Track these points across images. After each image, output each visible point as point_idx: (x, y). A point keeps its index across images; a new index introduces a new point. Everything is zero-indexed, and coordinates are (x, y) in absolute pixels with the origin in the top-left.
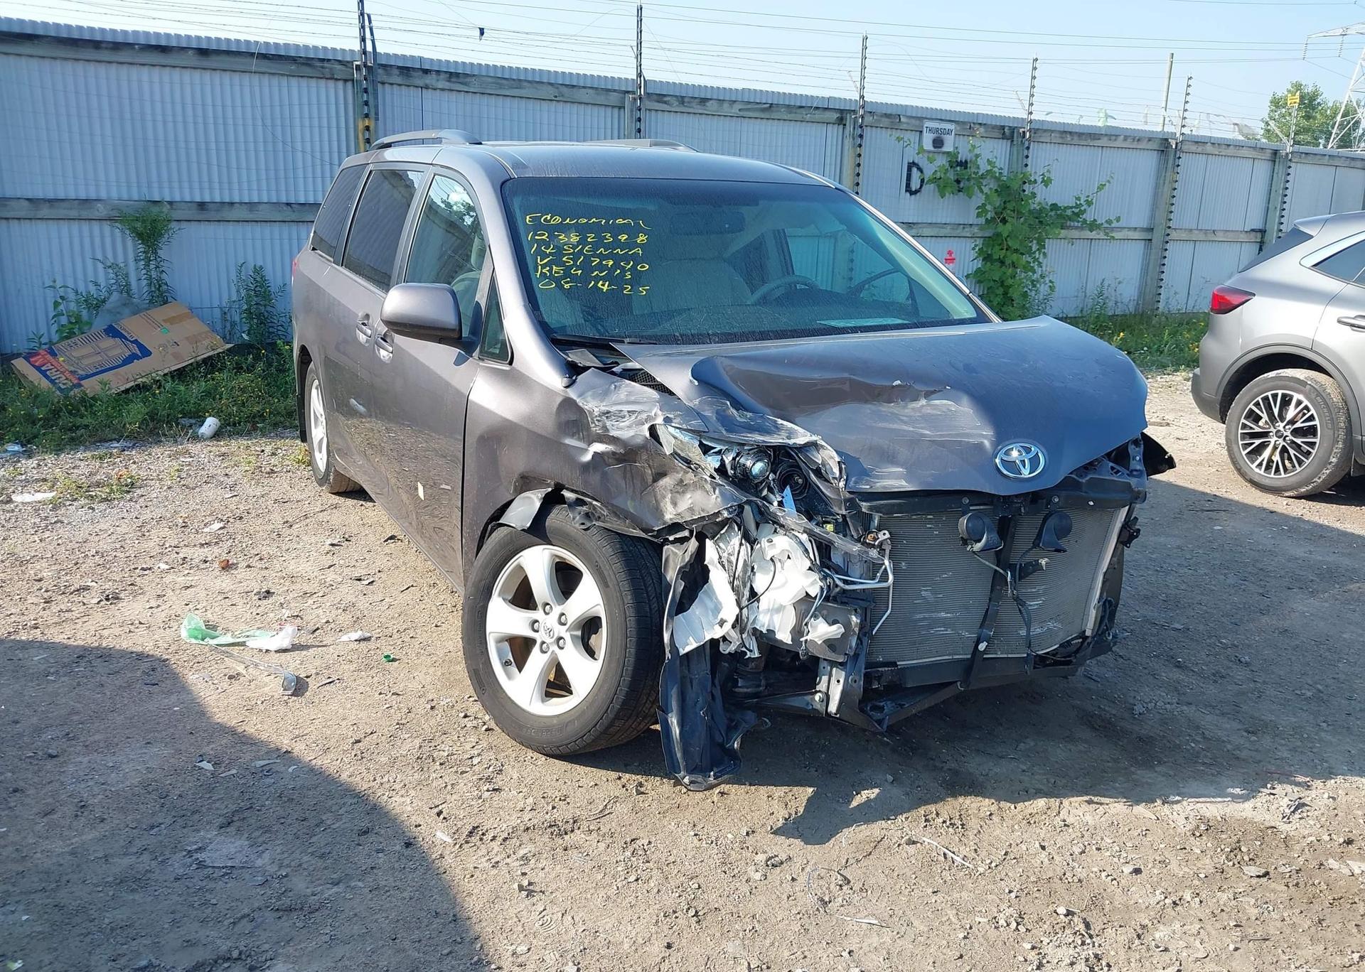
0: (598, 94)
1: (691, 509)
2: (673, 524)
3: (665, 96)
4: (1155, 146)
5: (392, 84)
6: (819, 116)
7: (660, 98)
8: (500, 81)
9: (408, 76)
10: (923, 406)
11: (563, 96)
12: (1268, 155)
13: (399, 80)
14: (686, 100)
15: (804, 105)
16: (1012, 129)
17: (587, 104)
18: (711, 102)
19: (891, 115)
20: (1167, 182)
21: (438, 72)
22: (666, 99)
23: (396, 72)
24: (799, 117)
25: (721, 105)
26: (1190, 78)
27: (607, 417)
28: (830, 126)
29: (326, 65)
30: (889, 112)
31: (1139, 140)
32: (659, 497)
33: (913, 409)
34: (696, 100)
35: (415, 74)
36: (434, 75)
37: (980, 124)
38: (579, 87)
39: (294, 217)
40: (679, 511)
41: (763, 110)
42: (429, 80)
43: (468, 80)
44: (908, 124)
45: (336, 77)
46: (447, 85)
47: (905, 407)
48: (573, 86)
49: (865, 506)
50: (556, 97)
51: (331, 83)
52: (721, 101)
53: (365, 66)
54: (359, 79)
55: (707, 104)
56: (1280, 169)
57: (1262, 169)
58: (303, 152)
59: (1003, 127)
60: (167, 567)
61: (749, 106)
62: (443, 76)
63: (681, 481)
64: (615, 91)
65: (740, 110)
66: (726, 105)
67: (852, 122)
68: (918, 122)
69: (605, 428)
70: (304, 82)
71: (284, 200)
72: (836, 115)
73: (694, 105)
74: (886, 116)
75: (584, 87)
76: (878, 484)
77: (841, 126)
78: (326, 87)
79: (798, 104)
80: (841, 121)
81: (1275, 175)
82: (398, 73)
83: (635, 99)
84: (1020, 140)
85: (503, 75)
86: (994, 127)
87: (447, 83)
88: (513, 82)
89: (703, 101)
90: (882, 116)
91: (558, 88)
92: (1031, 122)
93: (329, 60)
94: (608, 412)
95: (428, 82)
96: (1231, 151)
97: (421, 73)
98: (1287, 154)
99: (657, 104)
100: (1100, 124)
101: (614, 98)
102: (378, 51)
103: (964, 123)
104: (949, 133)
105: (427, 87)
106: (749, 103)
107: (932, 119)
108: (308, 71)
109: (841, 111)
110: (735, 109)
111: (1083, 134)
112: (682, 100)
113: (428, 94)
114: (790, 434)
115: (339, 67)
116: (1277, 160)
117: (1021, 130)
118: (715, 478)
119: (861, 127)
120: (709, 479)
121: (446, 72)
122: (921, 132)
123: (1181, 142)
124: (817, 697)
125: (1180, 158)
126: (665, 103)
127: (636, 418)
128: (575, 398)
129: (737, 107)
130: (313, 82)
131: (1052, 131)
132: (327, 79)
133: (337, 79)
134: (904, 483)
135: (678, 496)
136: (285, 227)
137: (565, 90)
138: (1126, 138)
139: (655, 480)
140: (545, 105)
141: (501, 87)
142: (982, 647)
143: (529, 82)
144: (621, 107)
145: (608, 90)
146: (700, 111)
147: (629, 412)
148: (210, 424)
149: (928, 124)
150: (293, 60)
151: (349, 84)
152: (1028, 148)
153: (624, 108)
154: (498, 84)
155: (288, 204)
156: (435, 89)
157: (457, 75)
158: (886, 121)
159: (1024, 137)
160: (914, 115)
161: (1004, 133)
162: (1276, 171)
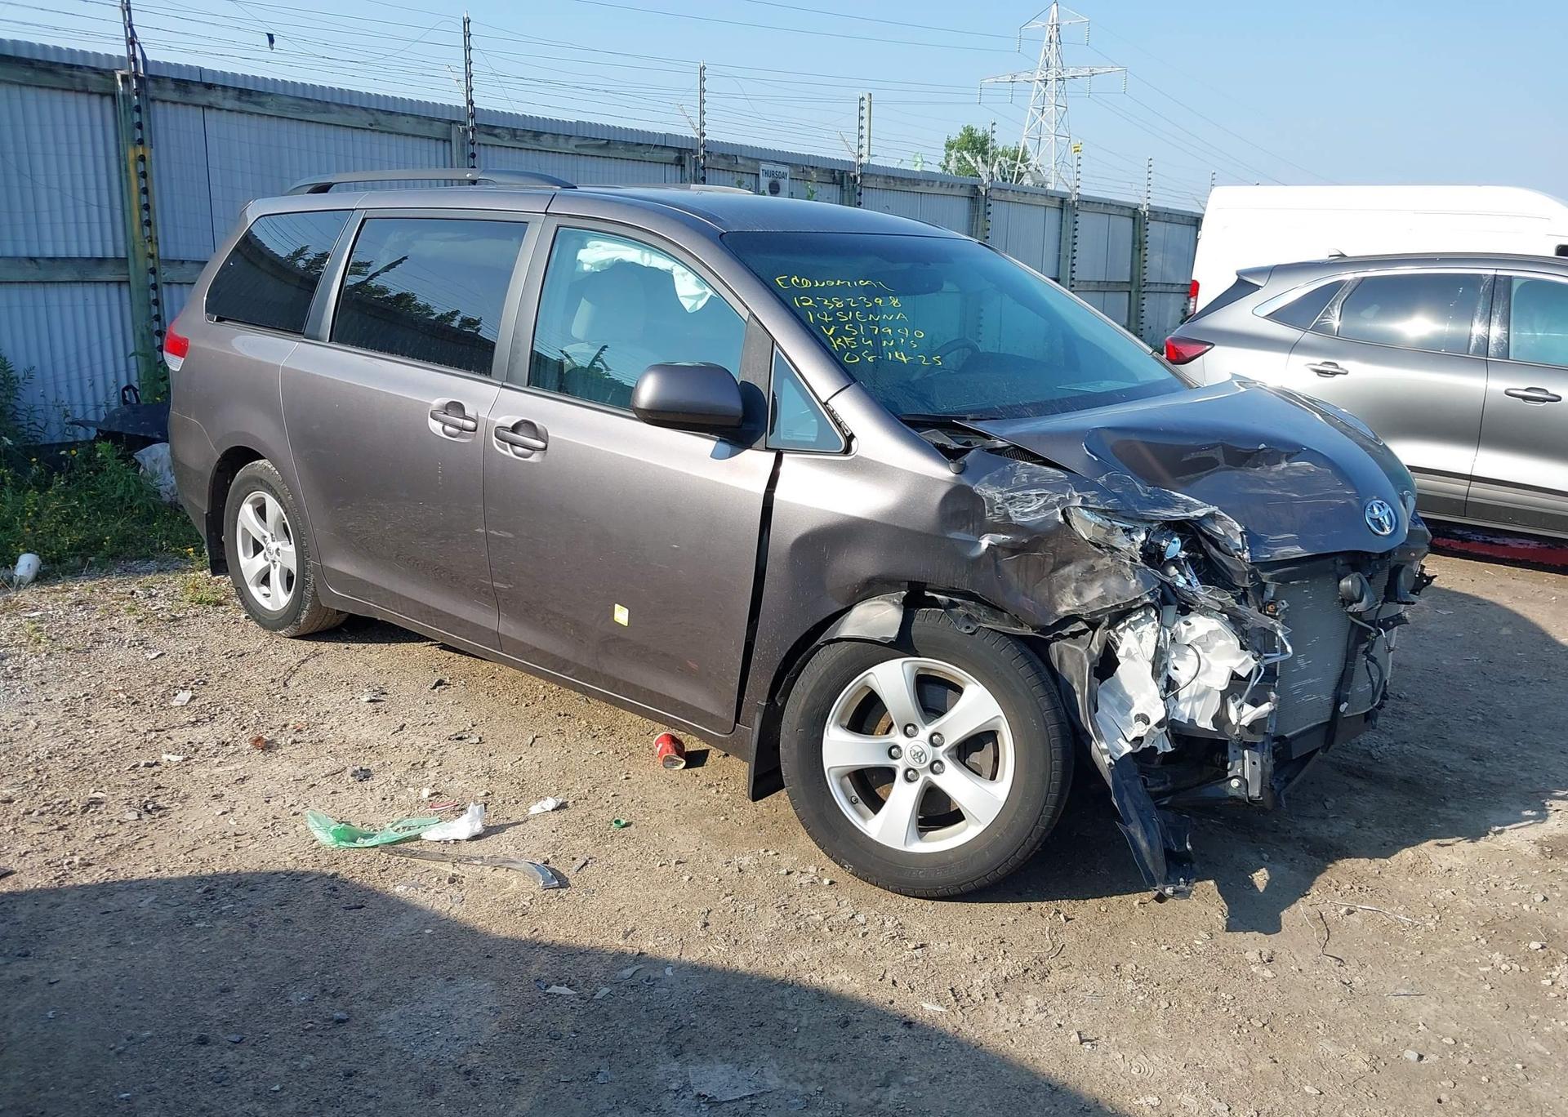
0: (418, 123)
1: (1103, 599)
2: (1066, 617)
3: (495, 127)
4: (966, 192)
5: (164, 101)
6: (657, 155)
7: (490, 130)
8: (302, 102)
9: (187, 92)
10: (1284, 469)
11: (379, 124)
12: (1057, 203)
13: (175, 96)
14: (518, 133)
15: (641, 142)
16: (842, 173)
17: (407, 135)
18: (545, 136)
19: (728, 155)
20: (980, 229)
21: (224, 87)
22: (497, 131)
23: (171, 85)
24: (637, 156)
25: (556, 141)
26: (994, 124)
27: (1010, 504)
28: (668, 166)
29: (76, 73)
30: (725, 153)
31: (952, 186)
32: (1054, 588)
33: (1277, 472)
34: (530, 134)
35: (196, 89)
36: (219, 93)
37: (812, 167)
38: (398, 114)
39: (41, 276)
40: (1086, 601)
41: (600, 147)
42: (215, 97)
43: (263, 99)
44: (744, 165)
45: (90, 89)
46: (236, 105)
47: (1269, 471)
48: (391, 113)
49: (1265, 576)
50: (371, 125)
51: (83, 98)
52: (556, 136)
53: (136, 77)
54: (126, 93)
55: (541, 138)
56: (1067, 216)
57: (1053, 215)
58: (48, 187)
59: (833, 171)
60: (181, 758)
61: (585, 143)
62: (230, 93)
63: (1093, 567)
64: (439, 120)
65: (576, 146)
66: (561, 140)
67: (693, 163)
68: (754, 164)
69: (1007, 516)
70: (44, 94)
71: (24, 253)
72: (674, 155)
73: (526, 139)
74: (725, 156)
75: (404, 114)
76: (1276, 552)
77: (679, 167)
78: (77, 102)
79: (635, 141)
80: (680, 162)
81: (1064, 223)
82: (173, 87)
83: (466, 131)
84: (851, 185)
85: (304, 94)
86: (825, 171)
87: (237, 103)
88: (319, 105)
89: (537, 135)
90: (719, 156)
91: (373, 114)
92: (861, 165)
93: (79, 67)
94: (1013, 498)
95: (212, 100)
96: (1027, 199)
97: (202, 89)
98: (1074, 202)
99: (485, 136)
100: (918, 169)
101: (438, 129)
102: (148, 58)
103: (797, 165)
104: (784, 176)
105: (210, 107)
106: (585, 138)
107: (768, 161)
108: (47, 79)
109: (680, 150)
110: (571, 146)
111: (905, 179)
112: (513, 133)
113: (211, 115)
114: (1188, 507)
115: (94, 77)
116: (1065, 208)
117: (852, 174)
118: (1135, 561)
119: (703, 168)
120: (1128, 562)
121: (235, 88)
122: (757, 175)
123: (990, 189)
124: (1235, 783)
125: (990, 205)
126: (496, 136)
127: (1046, 501)
128: (969, 485)
129: (573, 142)
130: (57, 96)
131: (878, 176)
132: (77, 91)
133: (91, 93)
134: (1299, 549)
135: (1084, 584)
136: (27, 290)
137: (382, 117)
138: (941, 184)
139: (1054, 570)
140: (358, 134)
141: (305, 110)
142: (1343, 708)
143: (337, 104)
144: (447, 140)
145: (432, 119)
146: (535, 147)
147: (1037, 495)
148: (27, 564)
149: (764, 166)
150: (28, 63)
151: (108, 101)
152: (860, 194)
153: (451, 141)
154: (301, 106)
155: (32, 259)
156: (220, 109)
157: (249, 92)
158: (723, 164)
159: (855, 181)
160: (749, 156)
161: (834, 178)
162: (1064, 219)
